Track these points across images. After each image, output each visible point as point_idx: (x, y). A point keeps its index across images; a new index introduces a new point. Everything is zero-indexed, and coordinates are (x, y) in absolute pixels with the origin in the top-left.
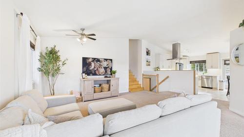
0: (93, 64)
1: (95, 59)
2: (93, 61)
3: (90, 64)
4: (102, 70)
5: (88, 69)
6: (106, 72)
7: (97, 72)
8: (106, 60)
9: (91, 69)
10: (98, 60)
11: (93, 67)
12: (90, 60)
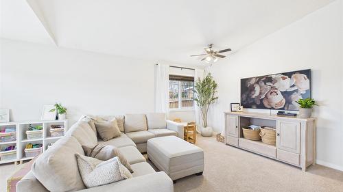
0: (257, 89)
1: (260, 78)
2: (257, 83)
3: (252, 88)
4: (278, 99)
5: (249, 97)
6: (288, 102)
7: (265, 103)
8: (290, 74)
9: (254, 97)
10: (268, 79)
11: (257, 93)
12: (253, 82)
